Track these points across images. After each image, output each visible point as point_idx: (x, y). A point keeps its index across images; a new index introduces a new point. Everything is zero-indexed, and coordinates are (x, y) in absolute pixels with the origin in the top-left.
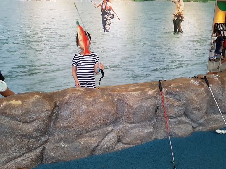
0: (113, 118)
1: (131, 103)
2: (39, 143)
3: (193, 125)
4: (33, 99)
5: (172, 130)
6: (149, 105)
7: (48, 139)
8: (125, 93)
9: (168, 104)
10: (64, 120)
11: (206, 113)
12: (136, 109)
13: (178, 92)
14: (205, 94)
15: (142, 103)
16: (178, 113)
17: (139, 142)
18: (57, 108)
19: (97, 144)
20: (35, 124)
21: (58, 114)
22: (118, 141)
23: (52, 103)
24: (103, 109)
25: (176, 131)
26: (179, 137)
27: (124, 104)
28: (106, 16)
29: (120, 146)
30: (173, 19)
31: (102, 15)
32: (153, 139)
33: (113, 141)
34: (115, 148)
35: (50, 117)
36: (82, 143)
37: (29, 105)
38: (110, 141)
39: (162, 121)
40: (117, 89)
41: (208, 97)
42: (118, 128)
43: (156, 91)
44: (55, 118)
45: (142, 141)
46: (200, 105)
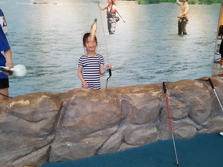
0: (117, 119)
1: (136, 104)
2: (46, 142)
3: (197, 127)
4: (40, 100)
5: (176, 131)
6: (153, 106)
7: (54, 138)
8: (129, 95)
9: (172, 106)
10: (70, 120)
11: (210, 115)
12: (140, 110)
13: (182, 93)
14: (209, 96)
15: (146, 105)
16: (182, 115)
17: (143, 143)
18: (63, 109)
19: (102, 144)
20: (42, 124)
21: (64, 114)
22: (122, 142)
23: (58, 103)
24: (108, 109)
25: (179, 133)
26: (183, 138)
27: (129, 106)
28: (111, 19)
29: (124, 147)
30: (178, 21)
31: (107, 17)
32: (157, 140)
33: (117, 141)
34: (119, 148)
35: (57, 116)
36: (87, 143)
37: (37, 105)
38: (114, 141)
39: (166, 123)
40: (121, 91)
41: (213, 99)
42: (123, 128)
43: (160, 93)
44: (61, 118)
45: (146, 142)
46: (204, 107)
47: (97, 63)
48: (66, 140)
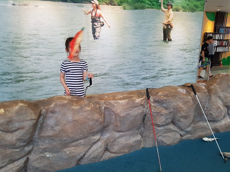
0: (99, 127)
1: (119, 111)
2: (23, 153)
3: (181, 133)
4: (16, 108)
5: (160, 138)
6: (136, 113)
7: (32, 149)
8: (112, 102)
9: (155, 113)
10: (49, 129)
11: (193, 121)
12: (123, 117)
13: (165, 100)
14: (192, 102)
15: (129, 112)
16: (166, 121)
17: (126, 151)
18: (42, 117)
19: (84, 153)
20: (18, 134)
21: (43, 123)
22: (105, 150)
23: (36, 112)
24: (89, 117)
25: (164, 139)
26: (167, 145)
27: (112, 113)
28: (96, 23)
29: (108, 155)
30: (163, 28)
31: (92, 22)
32: (141, 147)
33: (100, 150)
34: (102, 157)
35: (35, 126)
36: (68, 153)
37: (12, 113)
38: (97, 150)
39: (150, 129)
40: (104, 98)
41: (195, 105)
42: (106, 136)
43: (144, 100)
44: (40, 127)
45: (130, 150)
46: (187, 113)
47: (80, 69)
48: (45, 150)
